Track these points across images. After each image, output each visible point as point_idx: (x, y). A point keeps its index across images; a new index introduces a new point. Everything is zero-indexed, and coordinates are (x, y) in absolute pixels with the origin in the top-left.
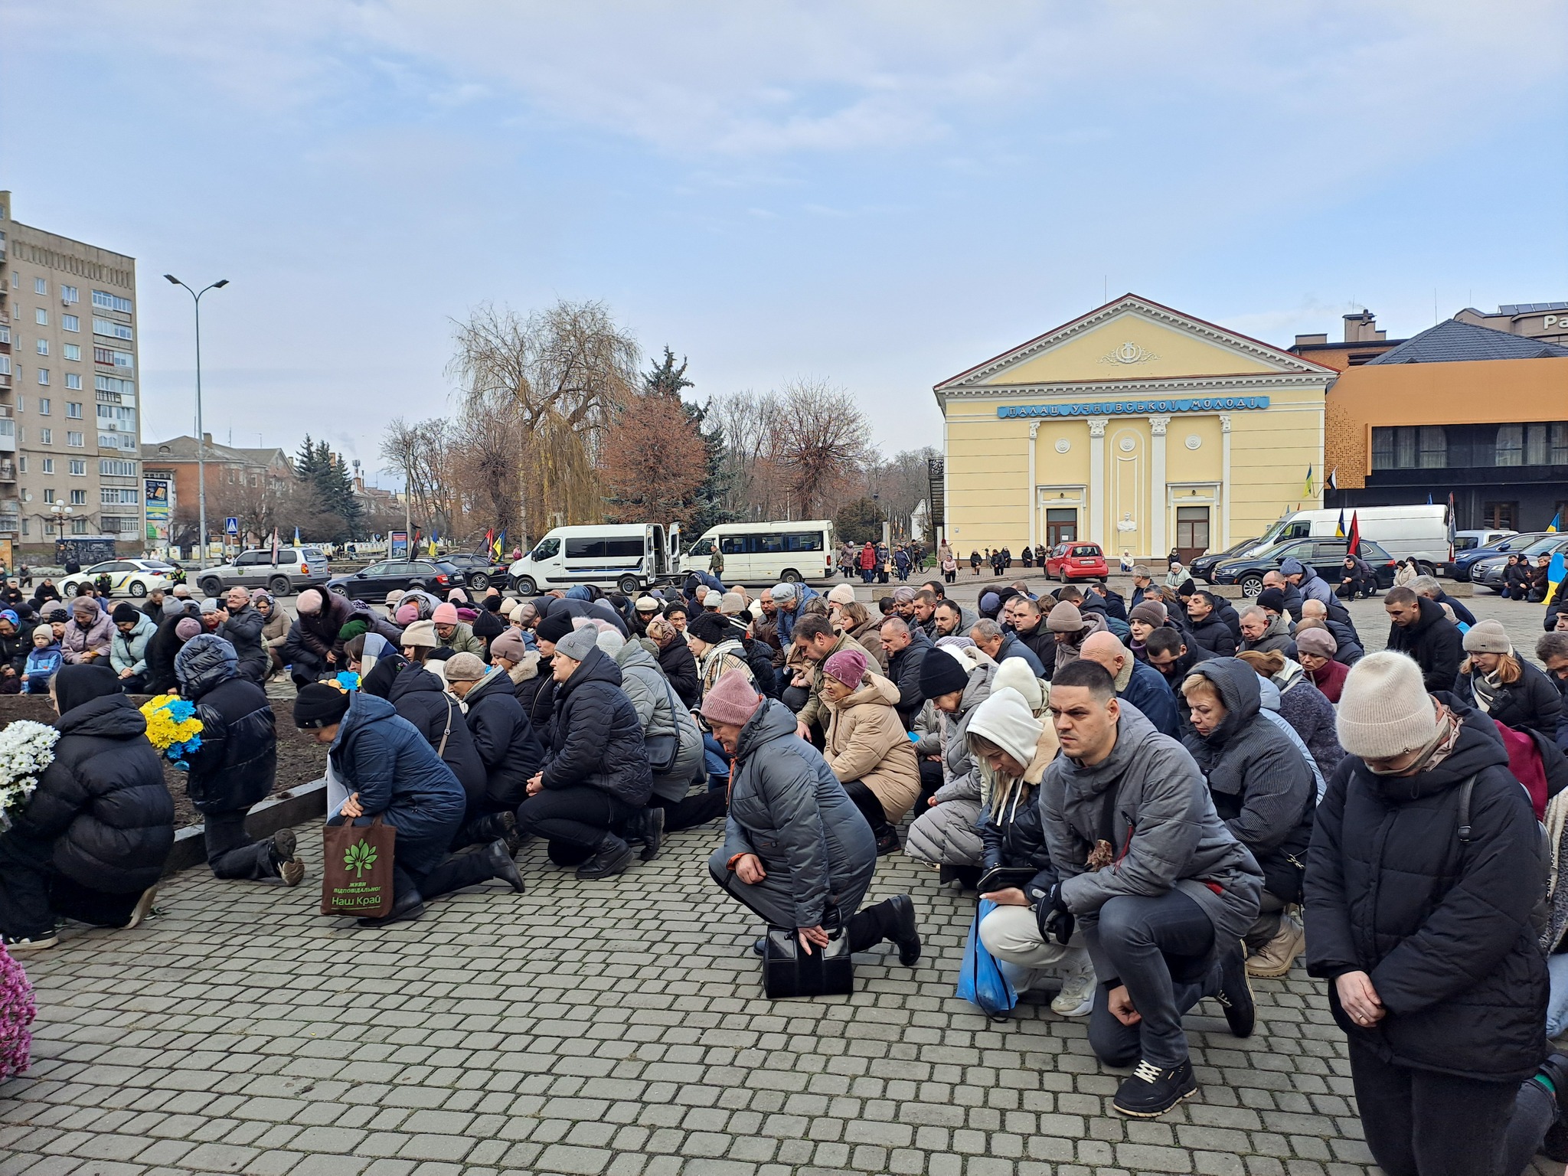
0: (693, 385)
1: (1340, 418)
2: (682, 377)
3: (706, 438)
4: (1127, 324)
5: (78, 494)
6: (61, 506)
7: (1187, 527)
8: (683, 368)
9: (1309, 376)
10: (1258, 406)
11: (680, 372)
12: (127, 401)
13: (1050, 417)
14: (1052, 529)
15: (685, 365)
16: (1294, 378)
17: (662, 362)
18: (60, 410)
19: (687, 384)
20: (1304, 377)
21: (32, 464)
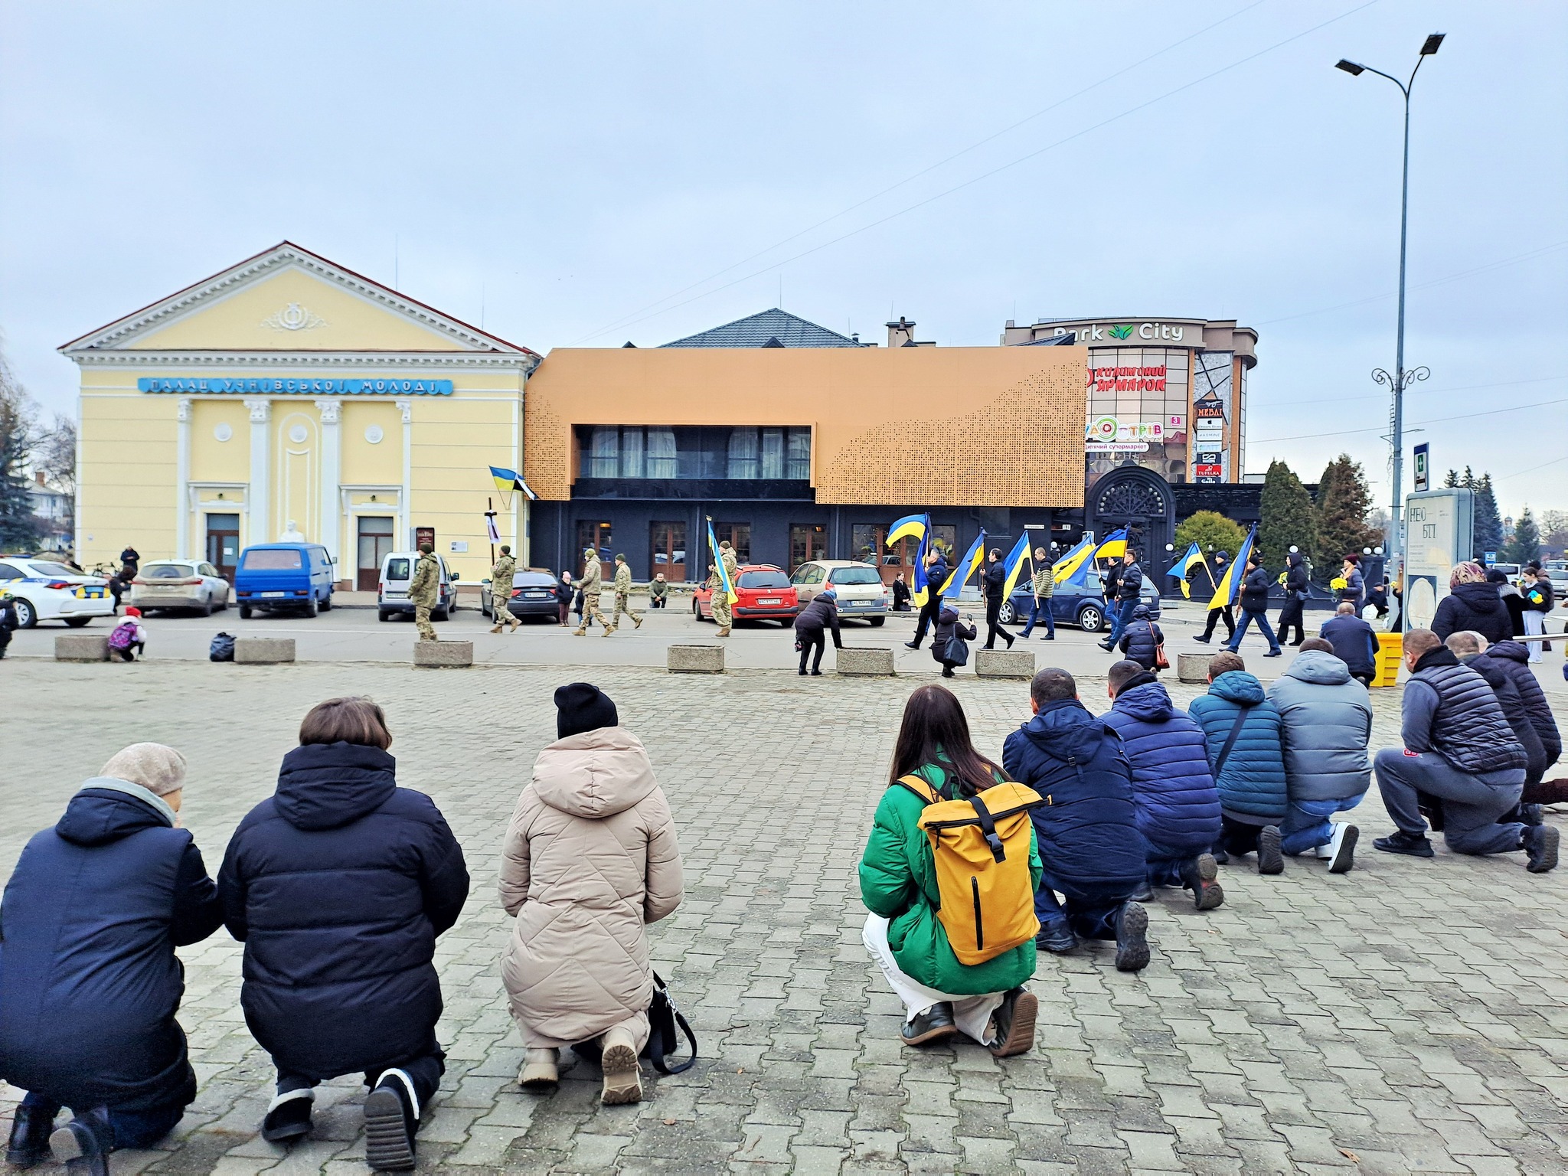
1: (543, 413)
4: (291, 280)
7: (369, 543)
9: (495, 357)
10: (442, 390)
13: (202, 394)
14: (214, 539)
16: (478, 358)
20: (489, 358)
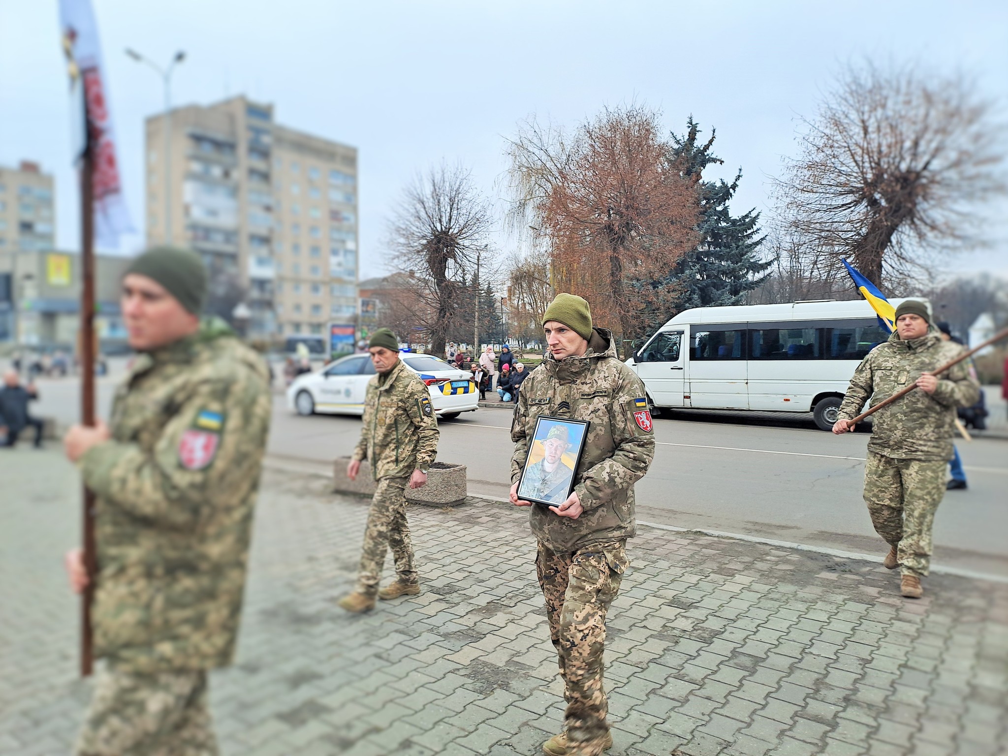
0: (722, 162)
2: (708, 152)
3: (734, 222)
5: (316, 308)
6: (305, 316)
8: (711, 142)
11: (707, 147)
12: (350, 245)
15: (714, 137)
17: (683, 134)
18: (305, 250)
19: (714, 160)
21: (287, 287)
